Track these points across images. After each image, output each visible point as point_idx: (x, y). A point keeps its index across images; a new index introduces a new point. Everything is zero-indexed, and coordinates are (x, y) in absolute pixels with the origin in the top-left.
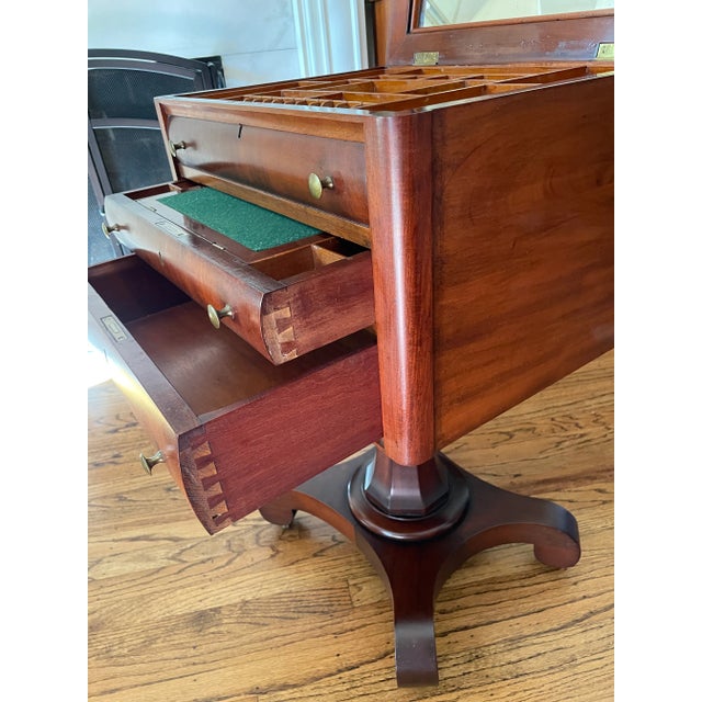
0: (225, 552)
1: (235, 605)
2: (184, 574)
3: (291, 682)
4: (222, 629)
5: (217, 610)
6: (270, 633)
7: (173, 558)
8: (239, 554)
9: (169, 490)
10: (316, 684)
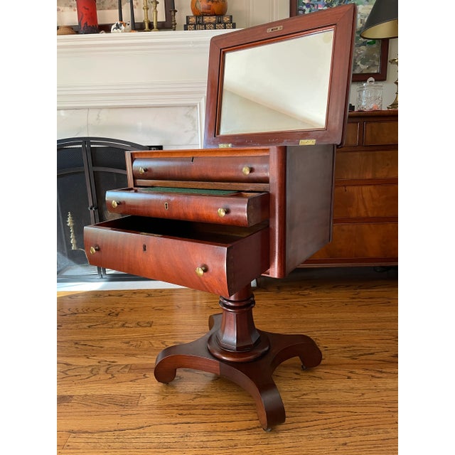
0: (89, 373)
1: (81, 396)
2: (64, 379)
3: (89, 431)
4: (70, 404)
5: (71, 396)
6: (90, 410)
7: (63, 372)
8: (95, 375)
9: (76, 343)
10: (100, 434)
